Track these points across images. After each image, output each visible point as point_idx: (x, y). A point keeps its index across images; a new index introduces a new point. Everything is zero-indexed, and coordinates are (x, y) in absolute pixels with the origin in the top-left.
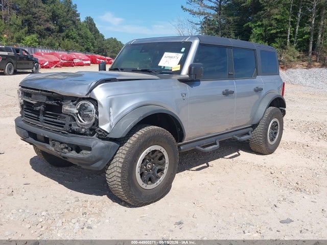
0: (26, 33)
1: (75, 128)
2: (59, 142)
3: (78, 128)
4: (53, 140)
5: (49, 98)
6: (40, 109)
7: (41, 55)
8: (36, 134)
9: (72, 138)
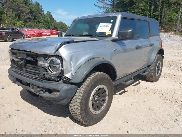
0: (17, 21)
1: (47, 76)
2: (37, 86)
3: (49, 76)
4: (32, 85)
5: (28, 55)
6: (22, 63)
7: (26, 31)
8: (21, 81)
9: (45, 84)
